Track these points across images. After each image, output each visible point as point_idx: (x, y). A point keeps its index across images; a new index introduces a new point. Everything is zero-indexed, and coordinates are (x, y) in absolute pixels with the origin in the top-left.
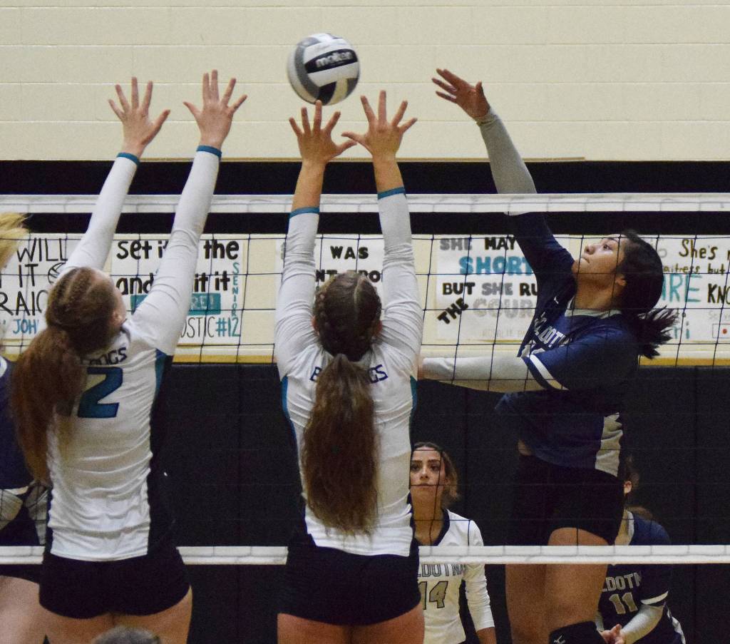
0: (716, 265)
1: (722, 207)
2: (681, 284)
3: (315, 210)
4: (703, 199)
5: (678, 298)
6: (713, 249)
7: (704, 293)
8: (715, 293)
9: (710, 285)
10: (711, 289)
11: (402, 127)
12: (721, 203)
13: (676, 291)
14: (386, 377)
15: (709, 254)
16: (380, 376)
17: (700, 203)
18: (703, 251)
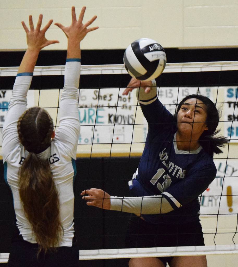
0: (113, 103)
1: (113, 72)
2: (94, 114)
3: (31, 74)
4: (103, 68)
5: (93, 121)
6: (111, 95)
7: (106, 119)
8: (112, 119)
9: (109, 115)
10: (110, 116)
11: (88, 29)
12: (113, 70)
13: (91, 118)
14: (59, 160)
15: (108, 98)
16: (55, 160)
17: (102, 70)
18: (105, 97)
